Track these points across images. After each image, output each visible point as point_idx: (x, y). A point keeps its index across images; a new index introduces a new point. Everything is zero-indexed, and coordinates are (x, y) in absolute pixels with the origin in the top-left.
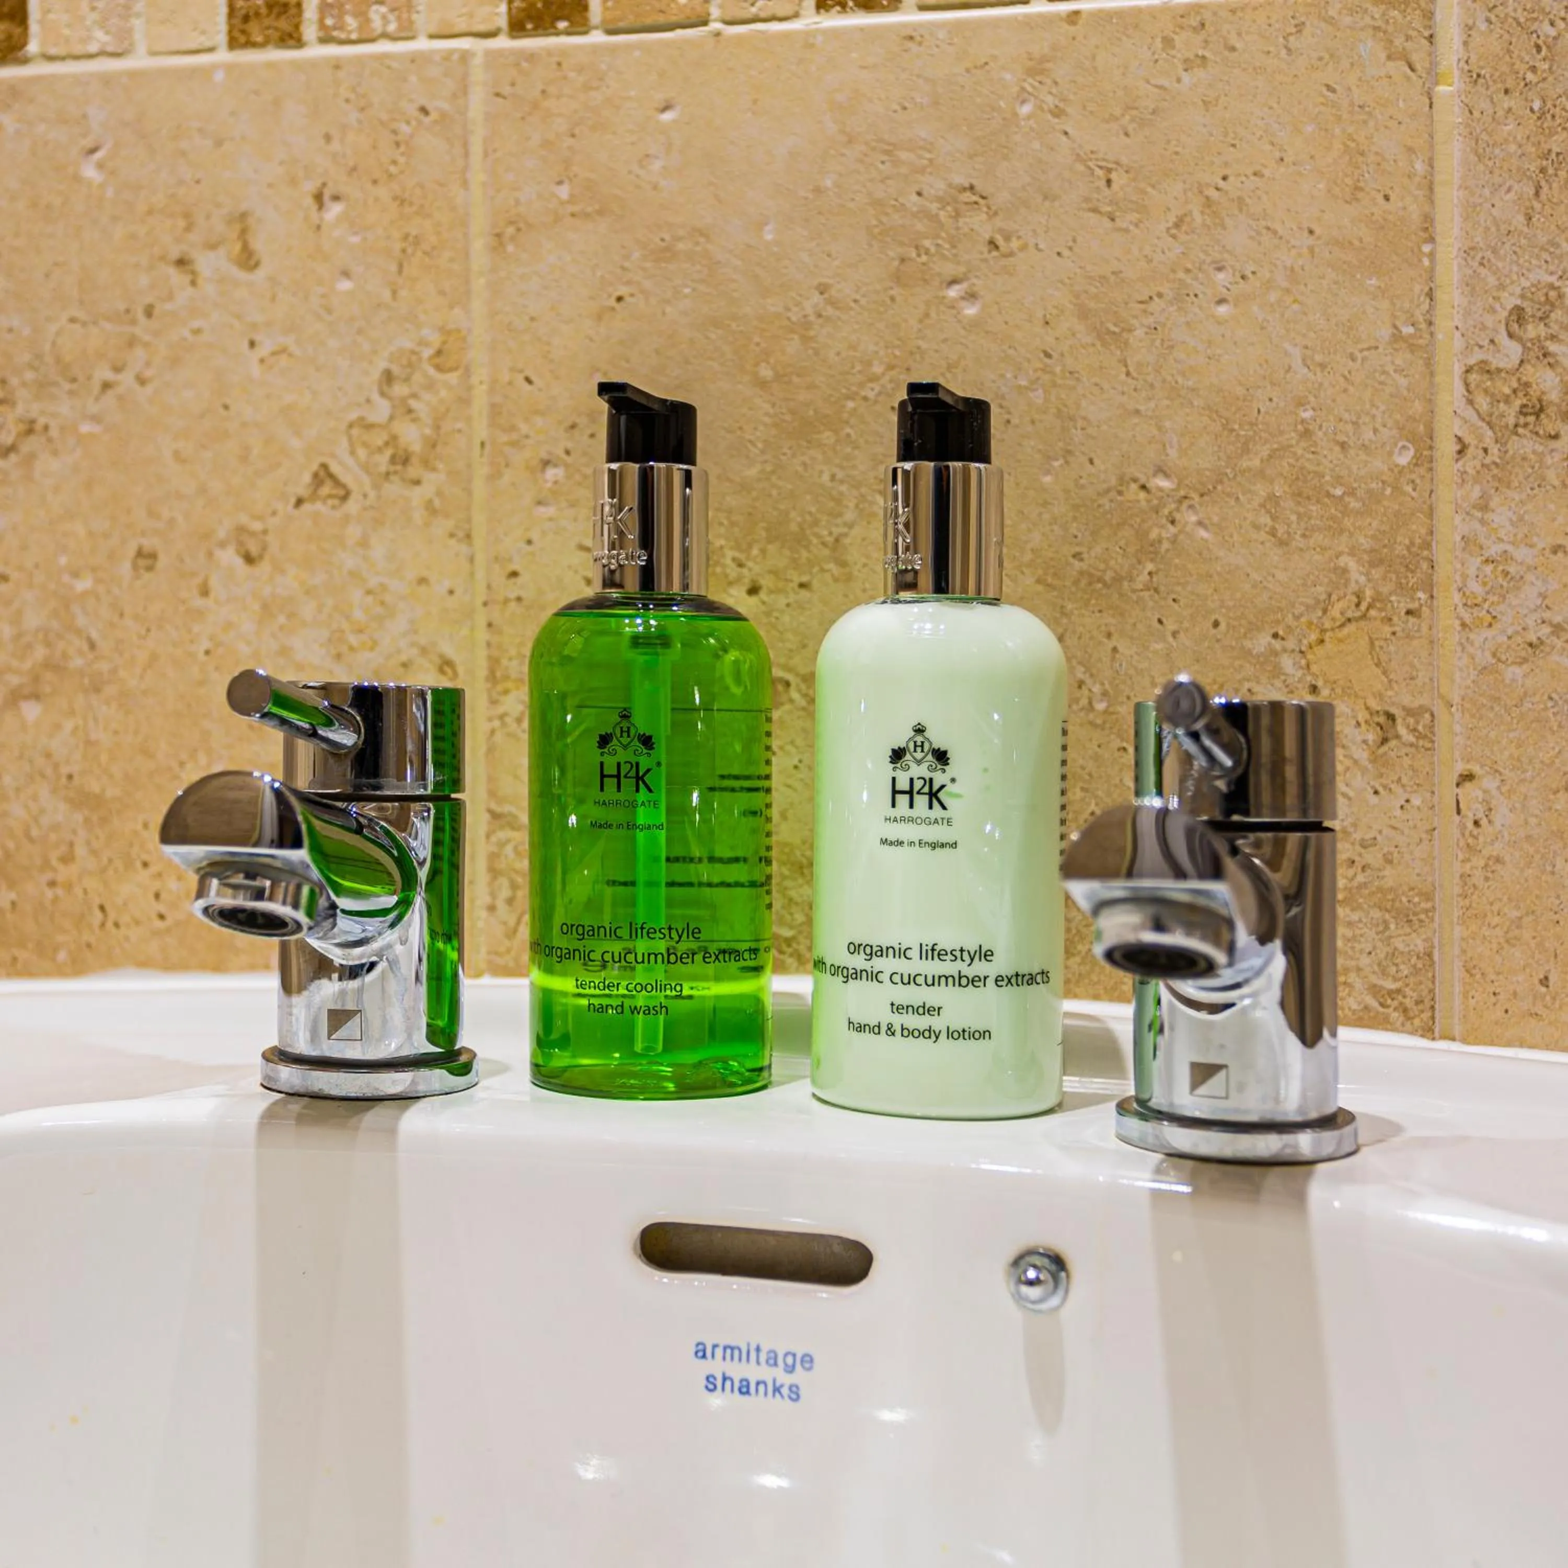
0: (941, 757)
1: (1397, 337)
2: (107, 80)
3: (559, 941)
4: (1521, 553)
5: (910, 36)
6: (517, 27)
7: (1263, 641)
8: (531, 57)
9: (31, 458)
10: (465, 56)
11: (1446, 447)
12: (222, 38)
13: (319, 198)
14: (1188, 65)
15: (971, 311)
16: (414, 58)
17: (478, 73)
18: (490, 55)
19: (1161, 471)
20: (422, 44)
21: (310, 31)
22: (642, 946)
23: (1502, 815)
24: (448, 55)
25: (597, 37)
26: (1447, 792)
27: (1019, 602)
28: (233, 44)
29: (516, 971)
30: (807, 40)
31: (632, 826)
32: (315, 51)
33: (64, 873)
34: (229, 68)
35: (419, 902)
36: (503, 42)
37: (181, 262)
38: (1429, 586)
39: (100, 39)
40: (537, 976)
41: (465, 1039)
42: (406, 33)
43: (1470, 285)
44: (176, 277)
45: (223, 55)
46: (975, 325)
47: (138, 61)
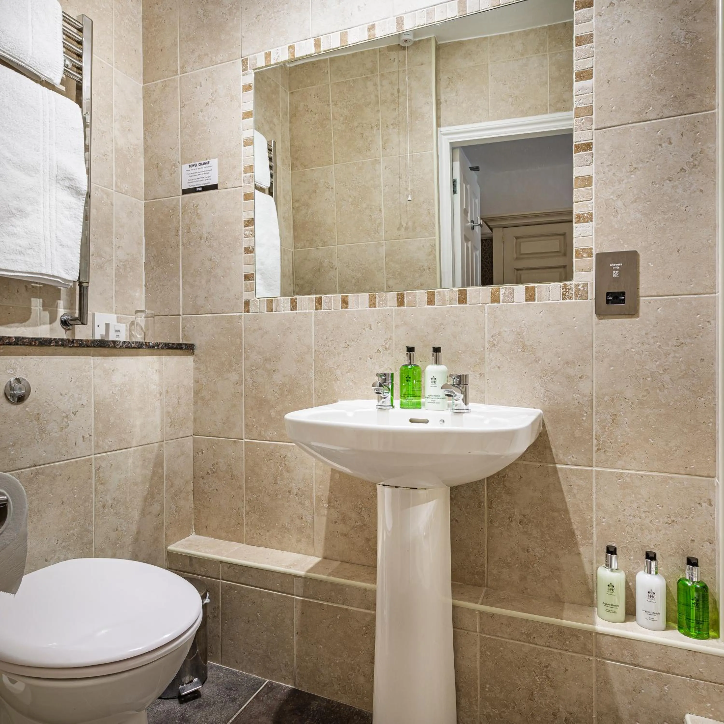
0: (435, 379)
1: (481, 338)
2: (357, 310)
3: (402, 395)
4: (493, 359)
5: (436, 308)
6: (397, 306)
7: (469, 367)
8: (399, 309)
9: (348, 348)
10: (392, 309)
11: (486, 348)
12: (368, 306)
13: (378, 323)
14: (462, 312)
15: (442, 335)
16: (388, 309)
17: (394, 311)
18: (395, 309)
19: (460, 350)
20: (388, 308)
21: (377, 306)
22: (410, 396)
23: (491, 383)
24: (391, 309)
25: (405, 308)
26: (486, 381)
27: (444, 365)
28: (369, 307)
29: (398, 399)
30: (426, 308)
31: (409, 385)
32: (378, 308)
33: (352, 390)
34: (369, 310)
35: (390, 392)
36: (396, 308)
37: (364, 329)
38: (484, 361)
39: (356, 306)
40: (401, 400)
41: (394, 405)
42: (387, 306)
43: (488, 333)
44: (363, 330)
45: (368, 308)
46: (442, 336)
47: (360, 309)
